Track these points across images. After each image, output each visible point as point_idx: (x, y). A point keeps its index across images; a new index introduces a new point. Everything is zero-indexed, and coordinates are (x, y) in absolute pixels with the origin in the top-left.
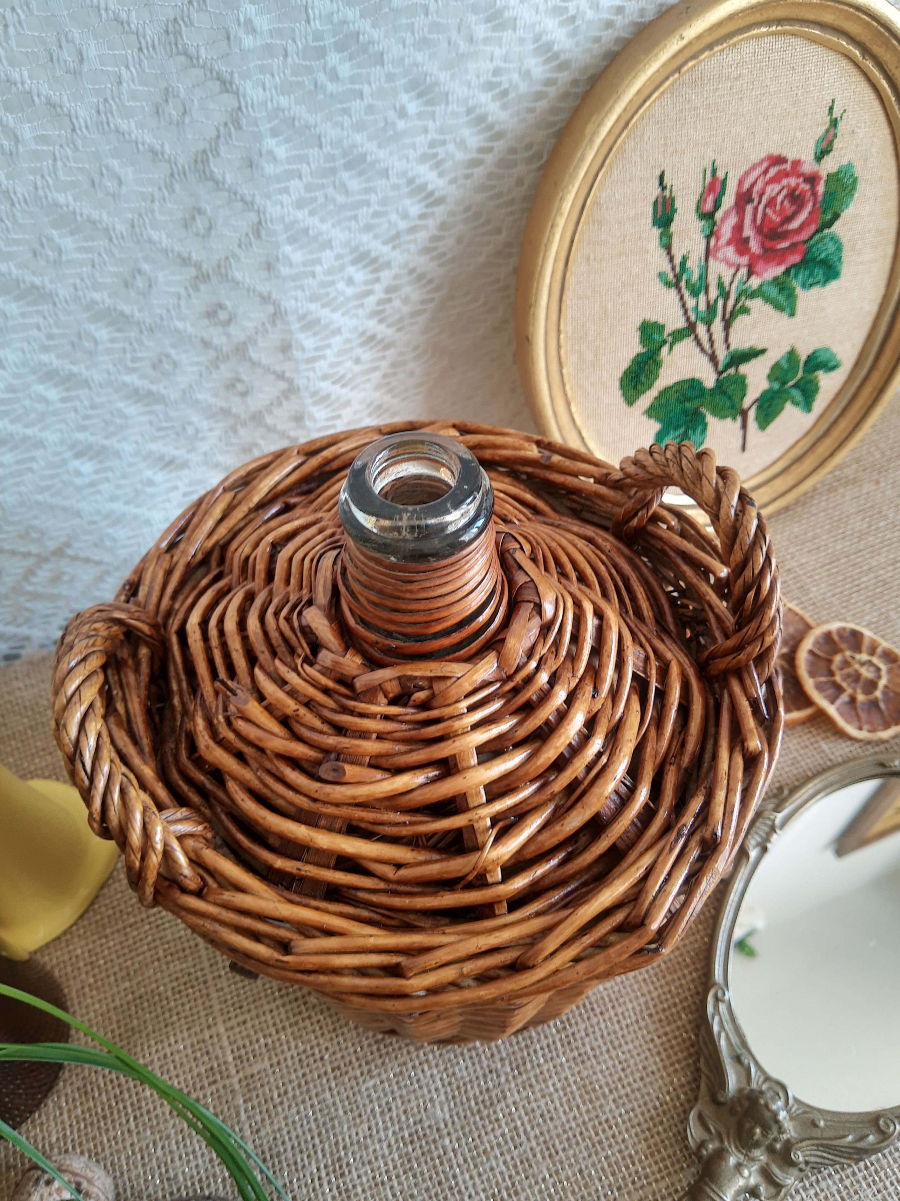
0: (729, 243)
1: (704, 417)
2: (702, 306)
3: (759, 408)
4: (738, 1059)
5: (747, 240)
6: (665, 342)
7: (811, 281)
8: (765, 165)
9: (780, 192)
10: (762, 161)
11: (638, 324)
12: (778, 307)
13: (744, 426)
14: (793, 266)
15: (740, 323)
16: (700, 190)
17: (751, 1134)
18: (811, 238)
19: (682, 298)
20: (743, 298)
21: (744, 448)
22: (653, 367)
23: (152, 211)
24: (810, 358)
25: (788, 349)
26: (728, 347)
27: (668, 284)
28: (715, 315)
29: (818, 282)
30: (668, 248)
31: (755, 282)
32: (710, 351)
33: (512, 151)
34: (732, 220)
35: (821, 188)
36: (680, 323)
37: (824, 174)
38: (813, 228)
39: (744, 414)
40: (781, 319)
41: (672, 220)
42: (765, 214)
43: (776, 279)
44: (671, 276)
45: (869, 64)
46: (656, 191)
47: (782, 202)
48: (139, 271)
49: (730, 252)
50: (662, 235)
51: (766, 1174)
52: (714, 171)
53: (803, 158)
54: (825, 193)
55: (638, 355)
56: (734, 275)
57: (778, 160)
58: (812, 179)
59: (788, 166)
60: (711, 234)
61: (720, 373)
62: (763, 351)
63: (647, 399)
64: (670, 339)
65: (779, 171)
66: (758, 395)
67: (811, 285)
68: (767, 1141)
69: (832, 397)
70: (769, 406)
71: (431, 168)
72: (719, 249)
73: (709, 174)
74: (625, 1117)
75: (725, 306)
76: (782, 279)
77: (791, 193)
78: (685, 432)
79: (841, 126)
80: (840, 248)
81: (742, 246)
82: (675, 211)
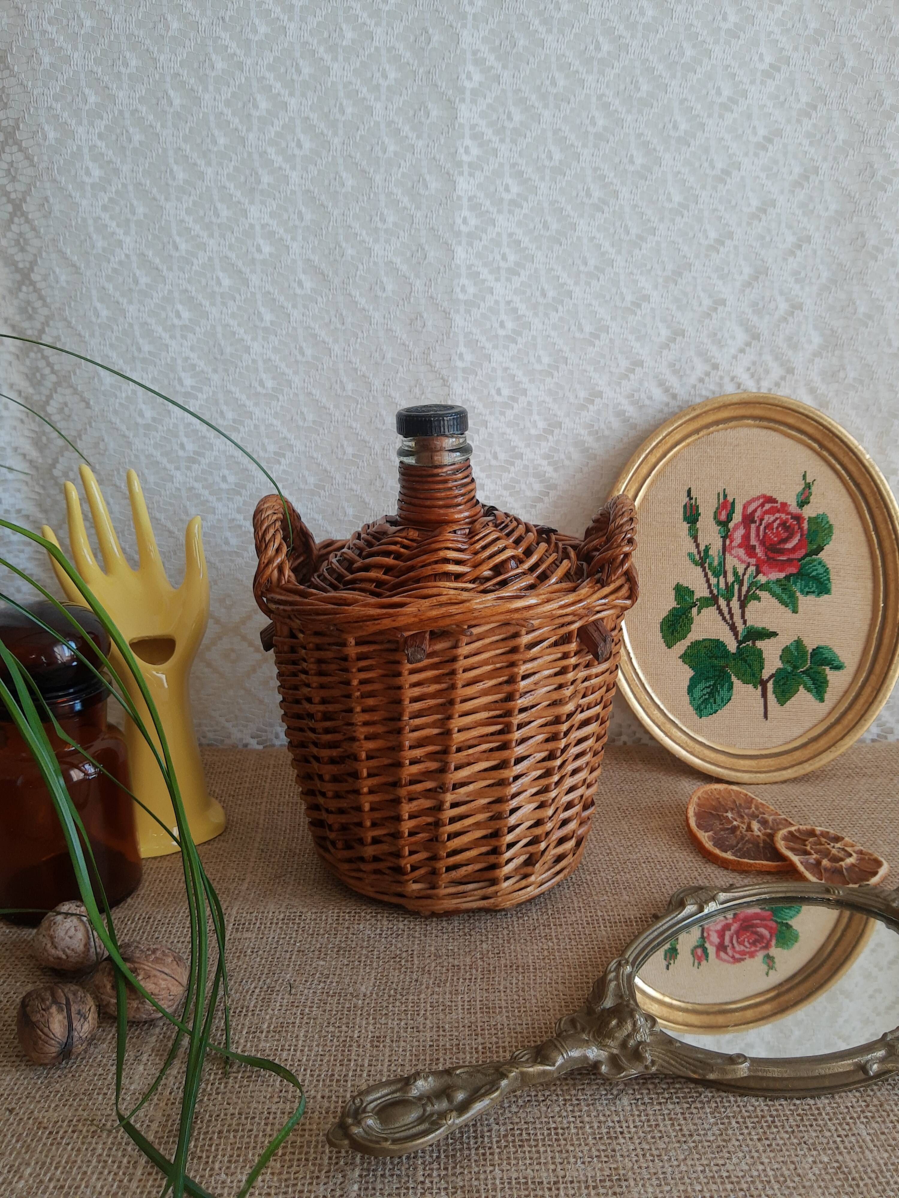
0: (740, 546)
1: (730, 676)
2: (722, 585)
3: (776, 683)
5: (754, 547)
6: (695, 605)
8: (761, 501)
9: (774, 521)
10: (758, 498)
11: (673, 585)
12: (783, 602)
13: (764, 695)
14: (791, 575)
15: (752, 606)
16: (716, 506)
17: (609, 1023)
18: (803, 558)
19: (706, 575)
20: (754, 588)
21: (766, 716)
22: (686, 621)
24: (816, 652)
25: (796, 638)
26: (745, 622)
27: (696, 563)
28: (733, 594)
29: (813, 592)
30: (695, 538)
31: (762, 579)
32: (730, 622)
34: (741, 531)
35: (805, 525)
36: (706, 594)
37: (806, 517)
38: (803, 552)
39: (764, 684)
40: (786, 612)
41: (697, 520)
42: (765, 533)
43: (778, 581)
44: (697, 557)
45: (825, 453)
46: (686, 500)
47: (777, 528)
49: (741, 552)
50: (690, 529)
52: (725, 496)
53: (789, 503)
54: (809, 530)
55: (674, 608)
56: (746, 569)
57: (770, 500)
58: (798, 518)
59: (778, 505)
60: (727, 536)
61: (740, 643)
62: (774, 634)
63: (682, 646)
64: (698, 603)
65: (772, 507)
66: (774, 671)
67: (808, 593)
68: (621, 1034)
69: (841, 694)
70: (784, 684)
71: (549, 464)
72: (732, 548)
73: (721, 497)
74: (512, 1027)
75: (740, 590)
76: (783, 582)
77: (783, 524)
78: (714, 684)
79: (813, 489)
80: (827, 571)
81: (750, 551)
82: (699, 514)
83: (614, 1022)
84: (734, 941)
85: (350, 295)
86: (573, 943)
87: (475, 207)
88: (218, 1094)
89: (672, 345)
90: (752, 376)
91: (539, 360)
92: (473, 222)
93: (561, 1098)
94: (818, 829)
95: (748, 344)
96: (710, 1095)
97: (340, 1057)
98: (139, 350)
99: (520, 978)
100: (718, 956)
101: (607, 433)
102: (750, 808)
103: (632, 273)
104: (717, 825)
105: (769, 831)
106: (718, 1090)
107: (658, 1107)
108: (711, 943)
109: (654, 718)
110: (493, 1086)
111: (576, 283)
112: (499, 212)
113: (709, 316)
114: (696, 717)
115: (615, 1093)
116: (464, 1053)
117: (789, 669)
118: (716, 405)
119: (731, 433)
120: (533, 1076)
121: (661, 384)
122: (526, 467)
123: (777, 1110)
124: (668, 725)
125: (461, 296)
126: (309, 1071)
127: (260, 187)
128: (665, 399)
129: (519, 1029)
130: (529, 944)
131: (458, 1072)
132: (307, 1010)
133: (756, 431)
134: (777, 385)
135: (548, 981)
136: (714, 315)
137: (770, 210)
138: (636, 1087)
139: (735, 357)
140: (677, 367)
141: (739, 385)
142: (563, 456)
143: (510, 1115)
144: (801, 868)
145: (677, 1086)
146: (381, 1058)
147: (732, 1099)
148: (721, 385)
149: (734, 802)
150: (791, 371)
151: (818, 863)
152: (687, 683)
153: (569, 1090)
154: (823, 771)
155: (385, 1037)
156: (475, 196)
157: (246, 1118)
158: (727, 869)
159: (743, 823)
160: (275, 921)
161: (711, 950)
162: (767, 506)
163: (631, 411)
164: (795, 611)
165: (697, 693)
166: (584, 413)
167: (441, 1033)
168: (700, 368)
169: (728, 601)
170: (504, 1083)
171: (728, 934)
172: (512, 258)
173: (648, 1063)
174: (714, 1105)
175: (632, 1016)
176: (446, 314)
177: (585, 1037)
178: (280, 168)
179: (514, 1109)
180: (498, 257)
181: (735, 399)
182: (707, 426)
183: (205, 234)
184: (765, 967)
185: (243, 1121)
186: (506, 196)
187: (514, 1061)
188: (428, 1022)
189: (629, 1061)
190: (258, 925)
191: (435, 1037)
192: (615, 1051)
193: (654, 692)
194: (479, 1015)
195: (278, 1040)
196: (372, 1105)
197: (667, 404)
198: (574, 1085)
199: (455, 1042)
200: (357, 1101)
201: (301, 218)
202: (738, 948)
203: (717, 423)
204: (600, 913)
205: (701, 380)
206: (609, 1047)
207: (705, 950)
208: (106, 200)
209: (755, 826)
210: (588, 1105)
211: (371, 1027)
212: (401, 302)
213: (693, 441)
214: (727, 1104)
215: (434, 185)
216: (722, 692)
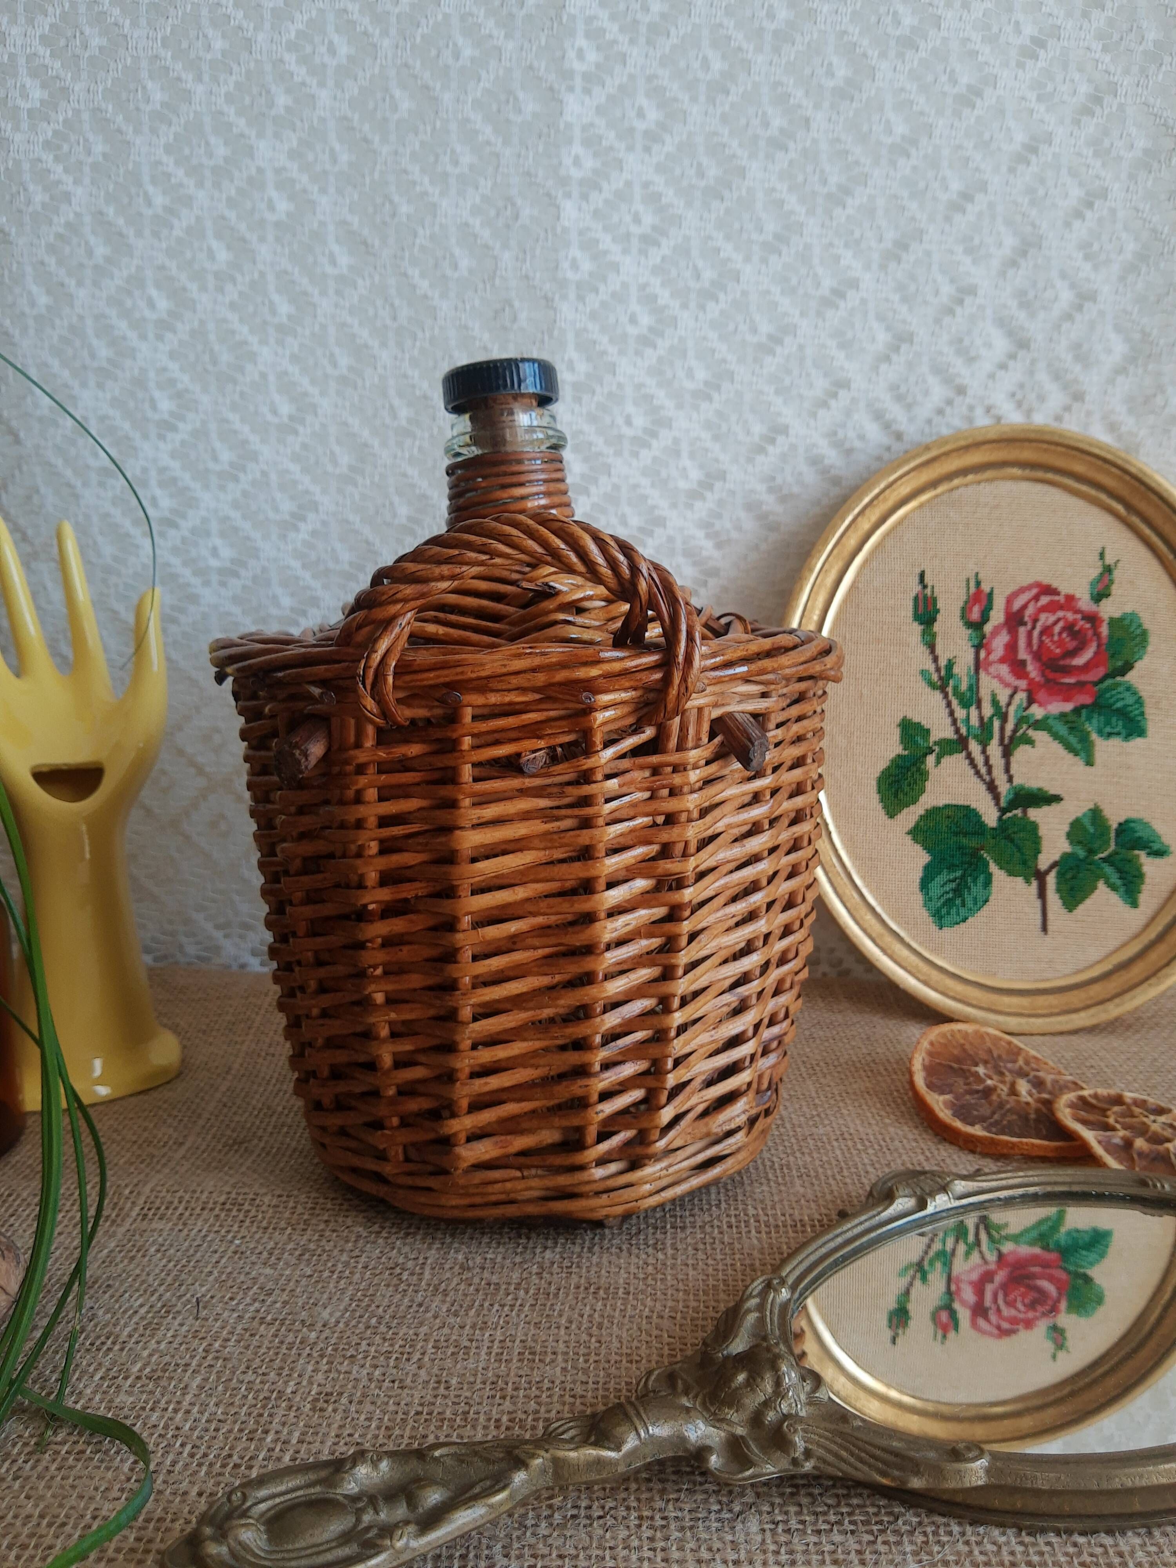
0: (1002, 660)
1: (987, 865)
2: (974, 721)
3: (1060, 876)
5: (1023, 663)
6: (932, 751)
7: (1108, 729)
8: (1035, 591)
9: (1056, 623)
10: (1030, 586)
11: (898, 720)
12: (1070, 748)
13: (1042, 894)
14: (1083, 706)
15: (1021, 754)
16: (965, 598)
17: (732, 1378)
18: (1102, 681)
19: (949, 704)
20: (1025, 727)
21: (1044, 928)
22: (916, 776)
24: (1124, 828)
25: (1092, 806)
26: (1010, 779)
27: (932, 685)
28: (991, 737)
29: (1118, 734)
30: (932, 647)
31: (1037, 712)
32: (987, 778)
34: (1003, 638)
35: (1104, 630)
36: (948, 733)
37: (1106, 617)
38: (1100, 672)
39: (1041, 877)
40: (1076, 764)
41: (934, 620)
42: (1041, 642)
43: (1063, 716)
44: (935, 677)
45: (1135, 520)
46: (918, 588)
47: (1060, 634)
49: (1004, 670)
50: (924, 633)
51: (735, 1444)
52: (978, 583)
53: (1078, 596)
54: (1110, 636)
55: (898, 756)
56: (1012, 696)
57: (1048, 590)
58: (1093, 619)
59: (1061, 599)
60: (980, 645)
61: (1003, 811)
62: (1057, 799)
63: (911, 815)
64: (937, 748)
65: (1052, 602)
66: (1056, 857)
67: (1109, 735)
68: (753, 1401)
69: (1165, 895)
70: (1074, 878)
71: (708, 536)
72: (990, 664)
73: (972, 584)
74: (568, 1386)
75: (1002, 729)
76: (1072, 718)
77: (1069, 628)
78: (963, 877)
79: (1117, 574)
80: (1139, 701)
81: (1018, 668)
82: (938, 611)
83: (741, 1378)
84: (1001, 1301)
85: (405, 275)
86: (701, 1255)
87: (591, 141)
88: (15, 1479)
89: (894, 357)
90: (1019, 404)
91: (690, 374)
92: (589, 163)
93: (634, 1514)
94: (1129, 1096)
95: (1012, 356)
96: (915, 1520)
97: (251, 1425)
98: (93, 356)
99: (599, 1306)
100: (974, 1324)
101: (796, 490)
102: (1015, 1061)
103: (831, 245)
104: (960, 1085)
105: (1045, 1096)
106: (931, 1512)
107: (813, 1539)
108: (963, 1303)
109: (866, 926)
110: (499, 1482)
111: (748, 259)
112: (630, 148)
113: (951, 312)
114: (934, 928)
115: (737, 1508)
116: (474, 1427)
117: (1081, 853)
118: (963, 443)
119: (986, 489)
120: (576, 1468)
121: (878, 416)
122: (671, 539)
123: (1041, 1554)
124: (888, 939)
125: (570, 275)
126: (188, 1448)
127: (273, 112)
128: (885, 440)
129: (579, 1390)
130: (625, 1253)
131: (437, 1453)
132: (217, 1345)
133: (1025, 486)
134: (1058, 418)
135: (647, 1312)
136: (959, 310)
137: (1043, 148)
138: (778, 1501)
139: (992, 376)
140: (903, 389)
141: (999, 419)
142: (728, 525)
143: (533, 1541)
144: (1099, 1150)
145: (855, 1501)
146: (323, 1430)
147: (956, 1529)
148: (970, 420)
149: (990, 1051)
150: (1079, 397)
151: (1128, 1144)
152: (918, 874)
153: (651, 1500)
154: (1138, 1019)
155: (340, 1394)
156: (592, 125)
157: (50, 1525)
158: (973, 1152)
159: (1003, 1082)
160: (210, 1205)
161: (964, 1315)
162: (1044, 600)
163: (832, 457)
164: (1090, 763)
165: (936, 888)
166: (760, 459)
167: (442, 1390)
168: (938, 392)
169: (984, 745)
170: (519, 1477)
171: (989, 1289)
172: (649, 219)
173: (798, 1453)
174: (920, 1539)
175: (775, 1368)
176: (548, 301)
177: (685, 1402)
178: (303, 84)
179: (543, 1529)
180: (628, 218)
181: (992, 435)
182: (949, 477)
183: (190, 183)
184: (1050, 1346)
185: (43, 1530)
186: (640, 126)
187: (549, 1439)
188: (423, 1372)
189: (763, 1449)
190: (180, 1210)
191: (429, 1398)
192: (740, 1431)
193: (867, 886)
194: (515, 1364)
195: (152, 1393)
196: (263, 1507)
197: (888, 449)
198: (663, 1491)
199: (462, 1407)
200: (237, 1497)
201: (334, 160)
202: (1006, 1312)
203: (963, 472)
204: (751, 1211)
205: (940, 412)
206: (730, 1423)
207: (953, 1314)
208: (50, 134)
209: (1023, 1087)
210: (682, 1529)
211: (320, 1377)
212: (481, 286)
213: (928, 501)
214: (945, 1539)
215: (531, 107)
216: (974, 890)
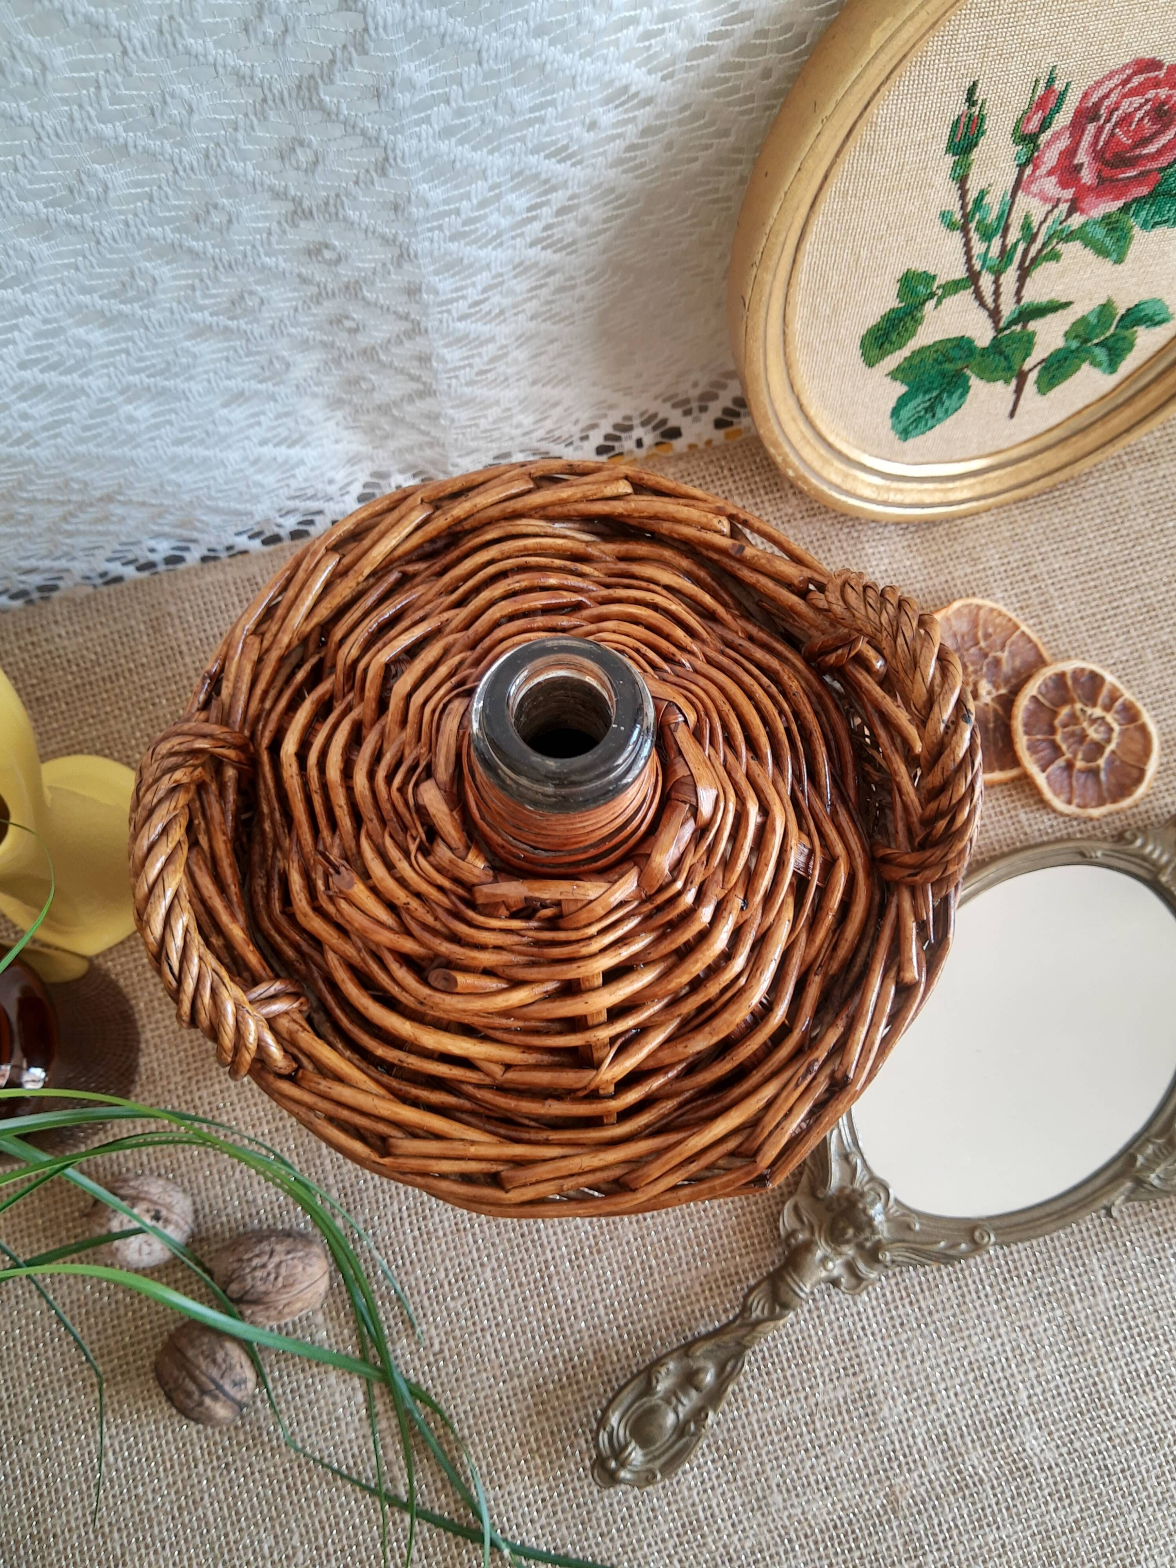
0: (1050, 173)
1: (967, 379)
2: (994, 252)
3: (1044, 370)
4: (845, 1157)
5: (1079, 167)
6: (933, 296)
8: (1127, 72)
9: (1141, 106)
10: (1126, 66)
11: (899, 275)
12: (1102, 251)
13: (1019, 391)
14: (1135, 200)
15: (1041, 272)
16: (1025, 106)
17: (843, 1232)
18: (1172, 164)
19: (967, 243)
20: (1055, 242)
21: (1012, 415)
22: (910, 324)
23: (236, 141)
24: (1131, 311)
25: (1103, 301)
26: (1018, 301)
27: (951, 226)
28: (1010, 261)
29: (1165, 222)
30: (962, 181)
31: (1076, 221)
32: (992, 306)
33: (762, 33)
34: (1063, 143)
36: (960, 272)
39: (1022, 377)
40: (1102, 267)
41: (975, 145)
42: (1112, 134)
43: (1107, 217)
44: (958, 216)
46: (962, 108)
47: (1142, 119)
48: (216, 207)
49: (1050, 186)
50: (955, 165)
51: (850, 1267)
52: (1051, 81)
55: (892, 310)
56: (1049, 212)
57: (1148, 65)
59: (1161, 73)
60: (1029, 161)
61: (1000, 331)
62: (1067, 304)
63: (894, 360)
64: (940, 292)
65: (1147, 80)
66: (1046, 355)
67: (1155, 225)
70: (1058, 368)
72: (1035, 180)
73: (1042, 85)
75: (1026, 251)
76: (1115, 217)
77: (1157, 108)
78: (939, 395)
81: (1069, 176)
82: (983, 133)
94: (1070, 670)
105: (1001, 690)
114: (897, 442)
117: (1074, 345)
152: (892, 404)
164: (1119, 261)
165: (907, 411)
216: (947, 403)
